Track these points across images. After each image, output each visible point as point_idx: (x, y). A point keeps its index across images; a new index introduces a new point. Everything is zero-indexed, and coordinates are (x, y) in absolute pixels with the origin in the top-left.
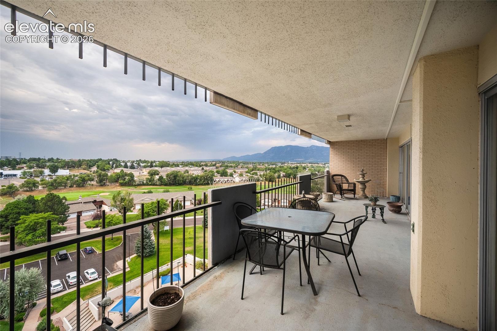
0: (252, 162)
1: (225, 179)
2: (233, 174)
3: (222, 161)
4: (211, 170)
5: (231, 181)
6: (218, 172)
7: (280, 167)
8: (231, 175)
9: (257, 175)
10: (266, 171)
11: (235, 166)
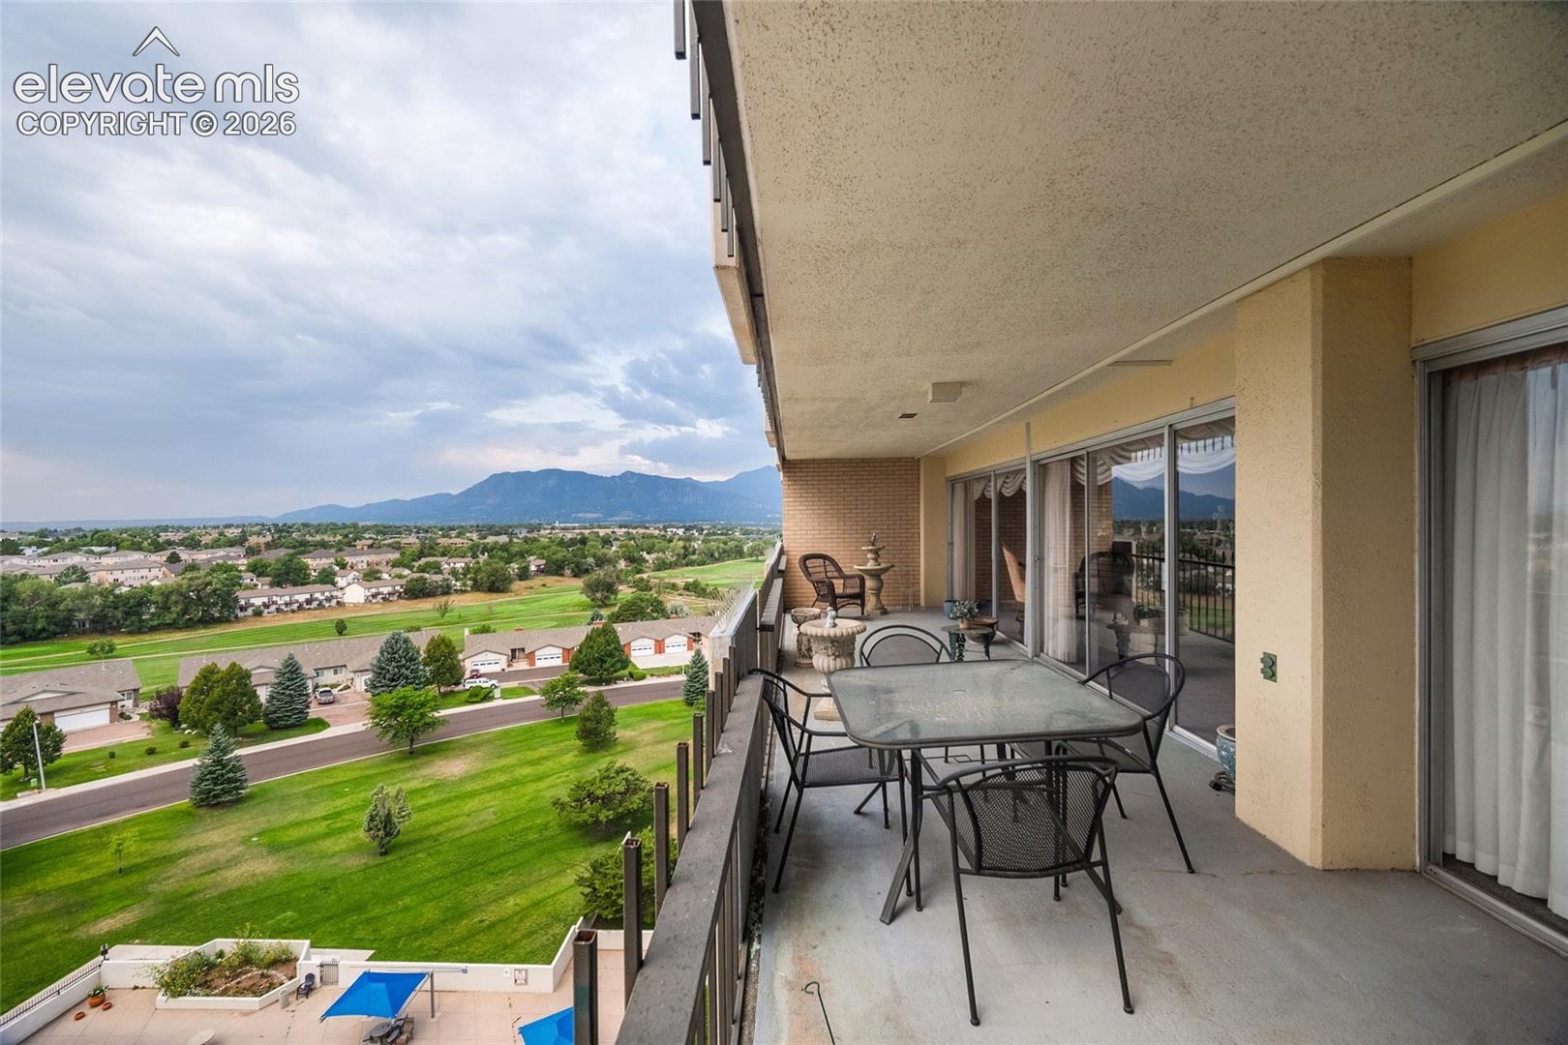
0: (416, 527)
1: (297, 597)
2: (335, 574)
3: (276, 525)
4: (221, 561)
5: (328, 600)
6: (258, 570)
7: (526, 540)
8: (327, 578)
9: (441, 572)
10: (474, 556)
11: (340, 541)
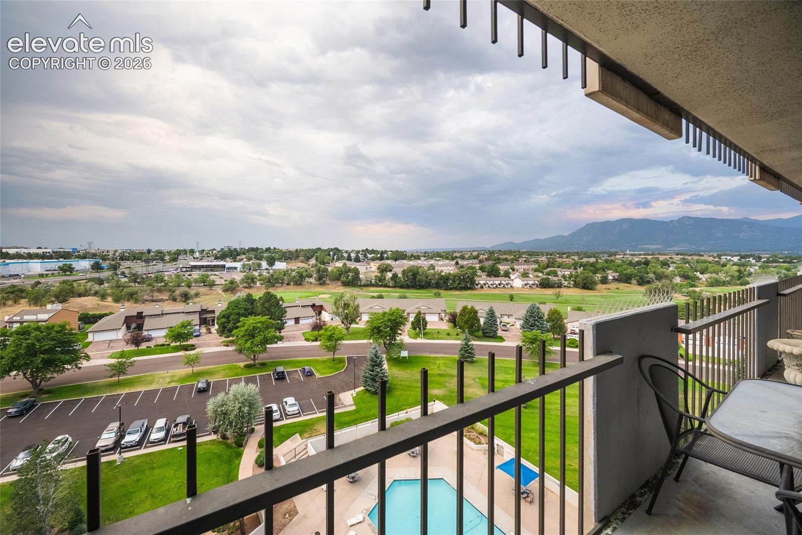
0: (546, 253)
1: (495, 282)
2: (510, 273)
3: (489, 251)
4: (470, 265)
5: (507, 284)
6: (482, 269)
7: (606, 261)
8: (507, 275)
9: (557, 276)
10: (576, 269)
11: (512, 258)
